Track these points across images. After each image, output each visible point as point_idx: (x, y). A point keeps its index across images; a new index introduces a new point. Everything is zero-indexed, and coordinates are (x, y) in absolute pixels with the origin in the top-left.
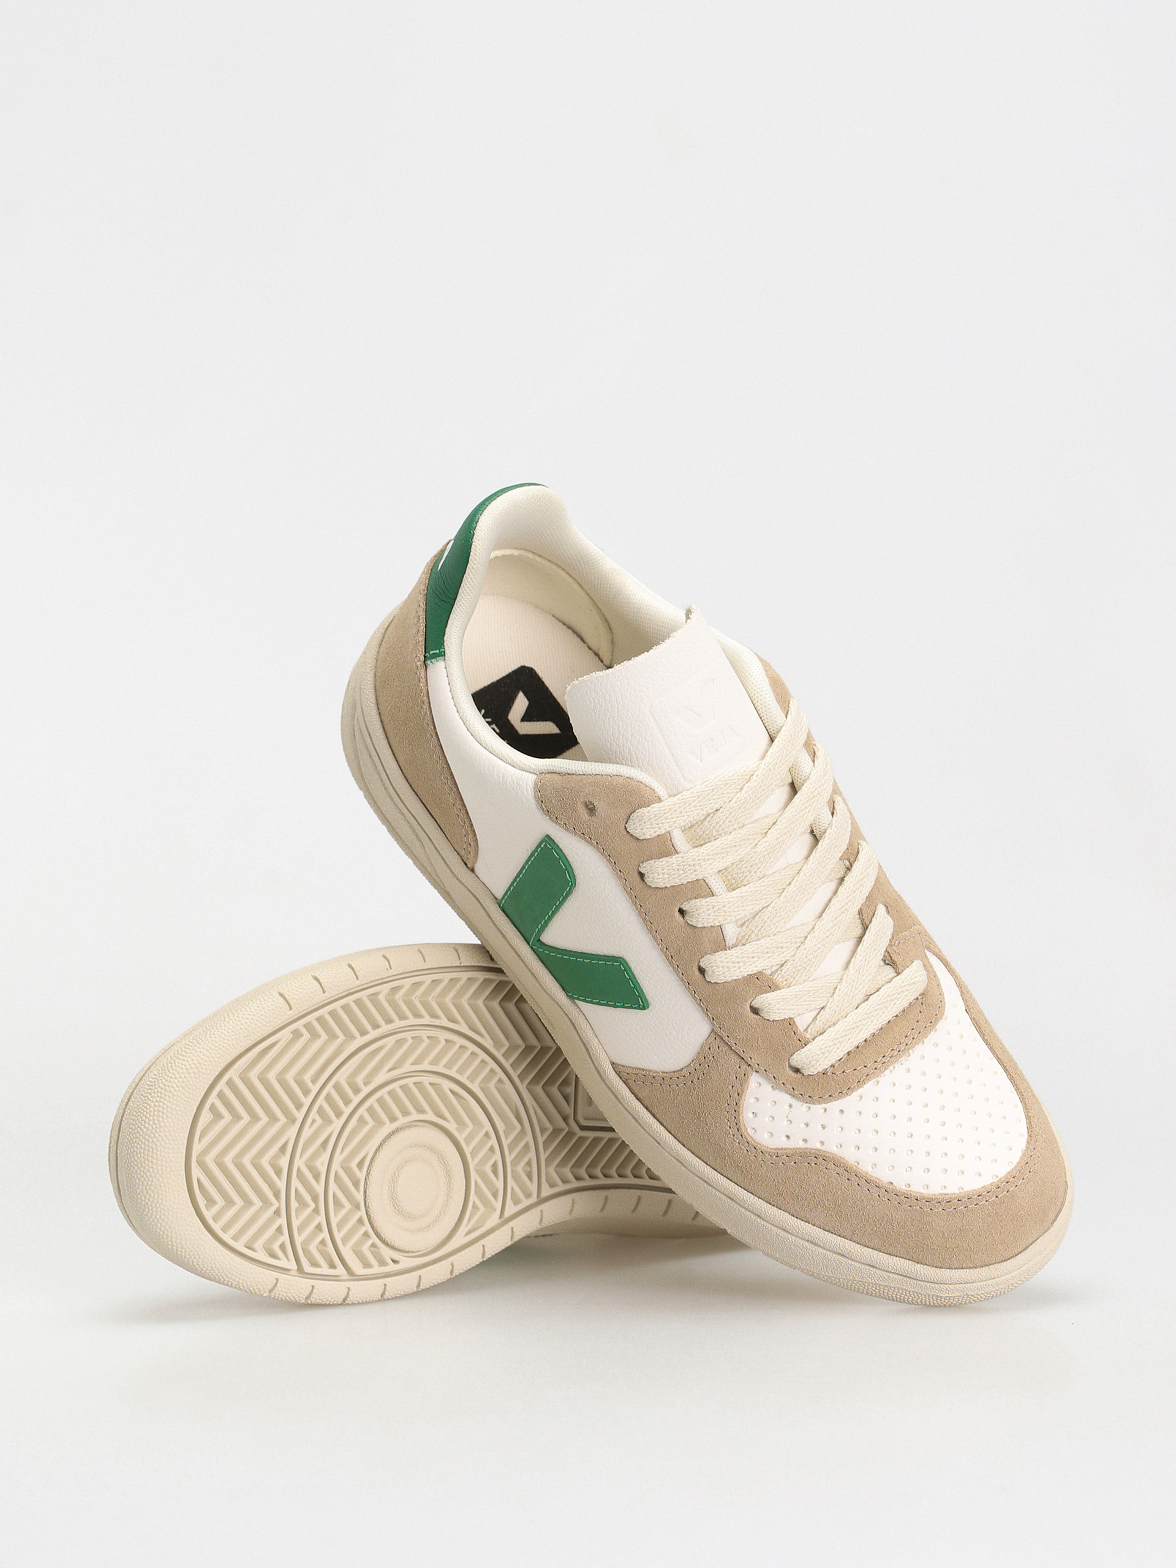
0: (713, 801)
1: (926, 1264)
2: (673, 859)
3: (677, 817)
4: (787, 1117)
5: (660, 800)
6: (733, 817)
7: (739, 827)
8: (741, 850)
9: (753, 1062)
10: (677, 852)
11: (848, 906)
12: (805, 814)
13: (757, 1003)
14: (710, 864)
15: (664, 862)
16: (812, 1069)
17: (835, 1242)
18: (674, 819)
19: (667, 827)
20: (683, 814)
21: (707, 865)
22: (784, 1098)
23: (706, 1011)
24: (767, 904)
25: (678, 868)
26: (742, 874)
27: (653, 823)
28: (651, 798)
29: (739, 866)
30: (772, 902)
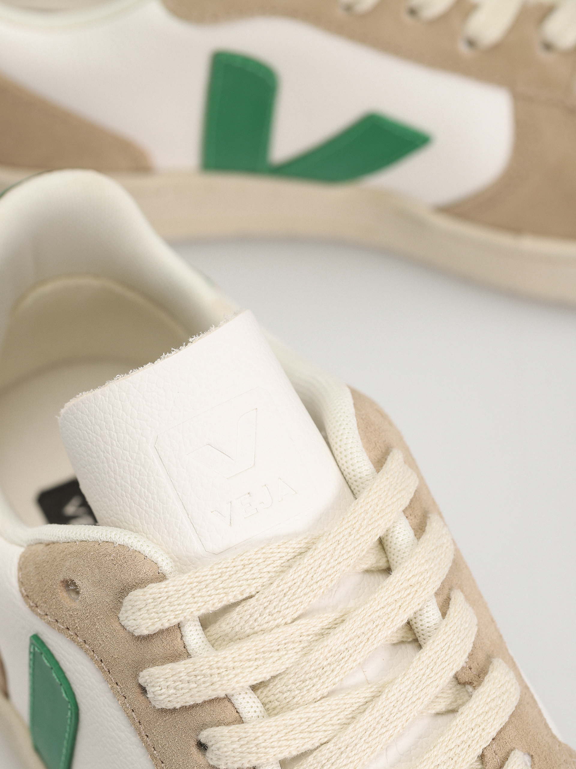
0: (245, 582)
2: (180, 666)
3: (187, 604)
5: (161, 577)
6: (275, 608)
7: (286, 624)
8: (286, 656)
10: (189, 656)
11: (460, 749)
12: (393, 610)
14: (236, 675)
15: (168, 671)
18: (183, 607)
19: (172, 617)
20: (196, 599)
21: (230, 677)
24: (326, 740)
25: (188, 679)
26: (289, 693)
27: (151, 611)
28: (151, 574)
29: (284, 681)
30: (335, 736)
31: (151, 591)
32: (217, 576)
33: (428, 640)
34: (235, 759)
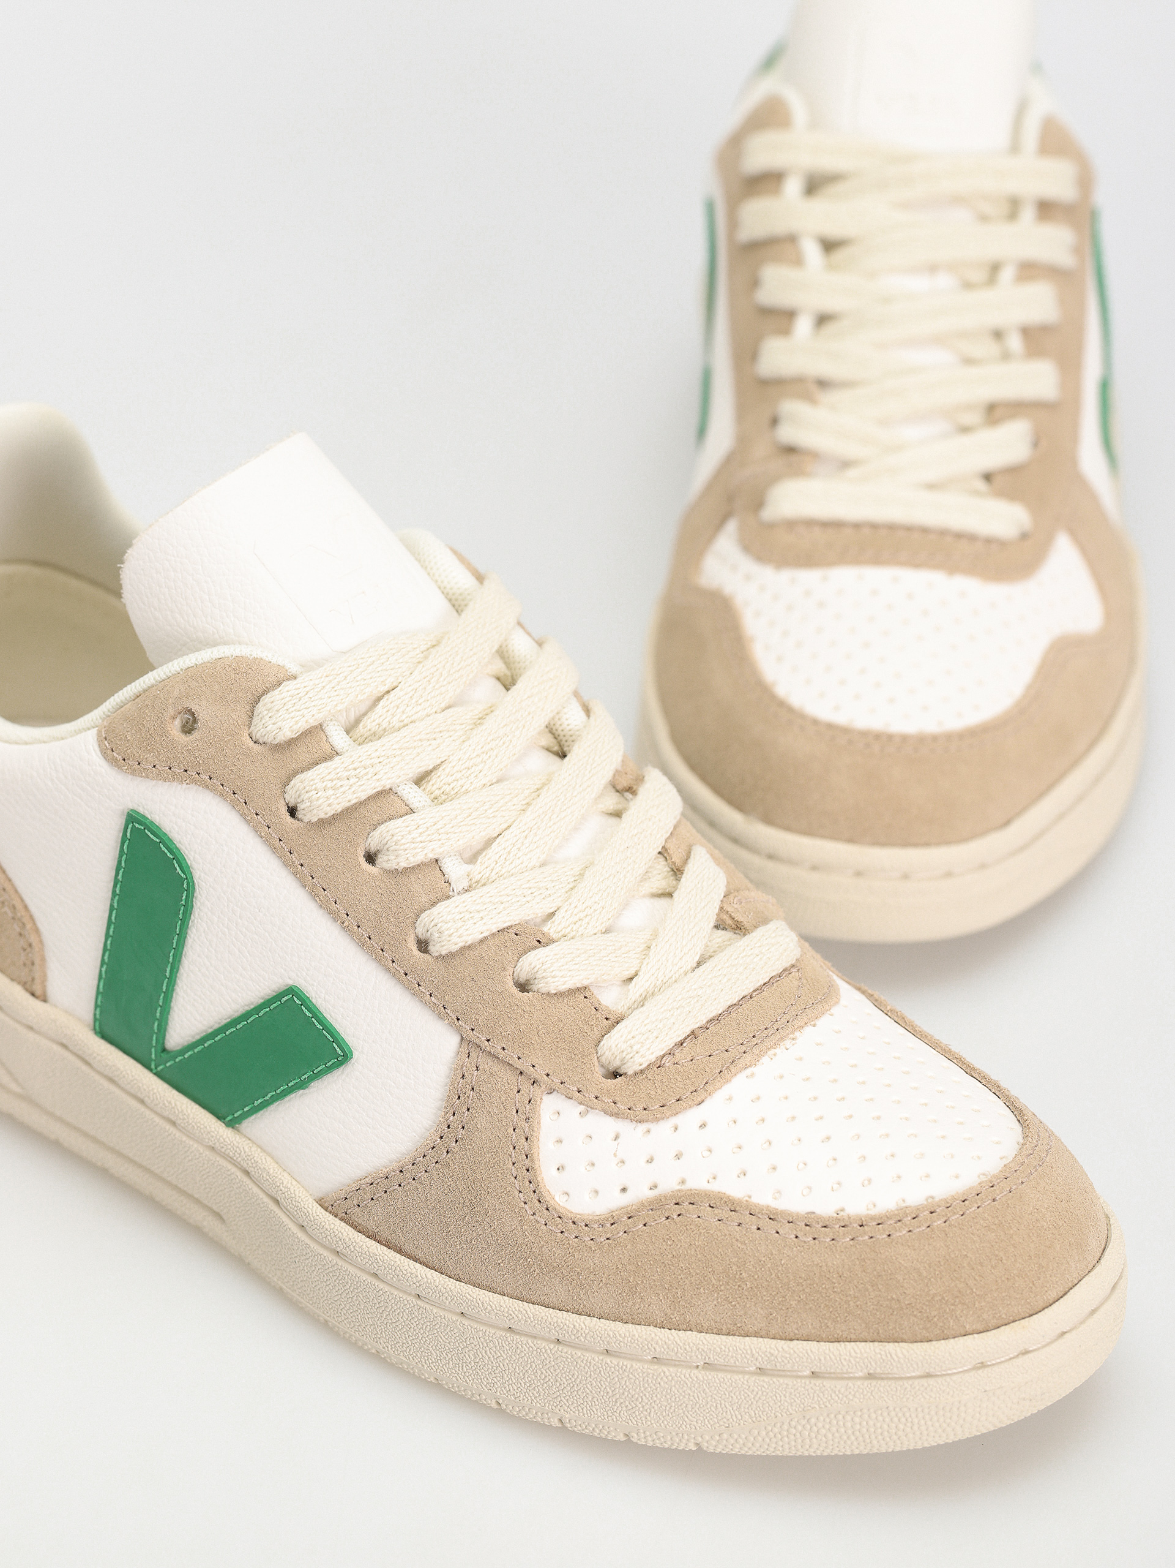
0: (384, 672)
1: (903, 1341)
2: (332, 765)
3: (329, 699)
4: (615, 1155)
5: (295, 676)
7: (437, 712)
9: (539, 1073)
10: (337, 754)
13: (523, 974)
15: (321, 774)
16: (638, 1059)
17: (742, 1347)
18: (325, 701)
20: (337, 693)
21: (393, 765)
22: (603, 1125)
23: (441, 1011)
24: (506, 825)
25: (347, 774)
26: (456, 782)
27: (290, 710)
28: (282, 676)
29: (447, 771)
30: (514, 821)
31: (287, 689)
32: (354, 667)
33: (573, 746)
34: (416, 851)
